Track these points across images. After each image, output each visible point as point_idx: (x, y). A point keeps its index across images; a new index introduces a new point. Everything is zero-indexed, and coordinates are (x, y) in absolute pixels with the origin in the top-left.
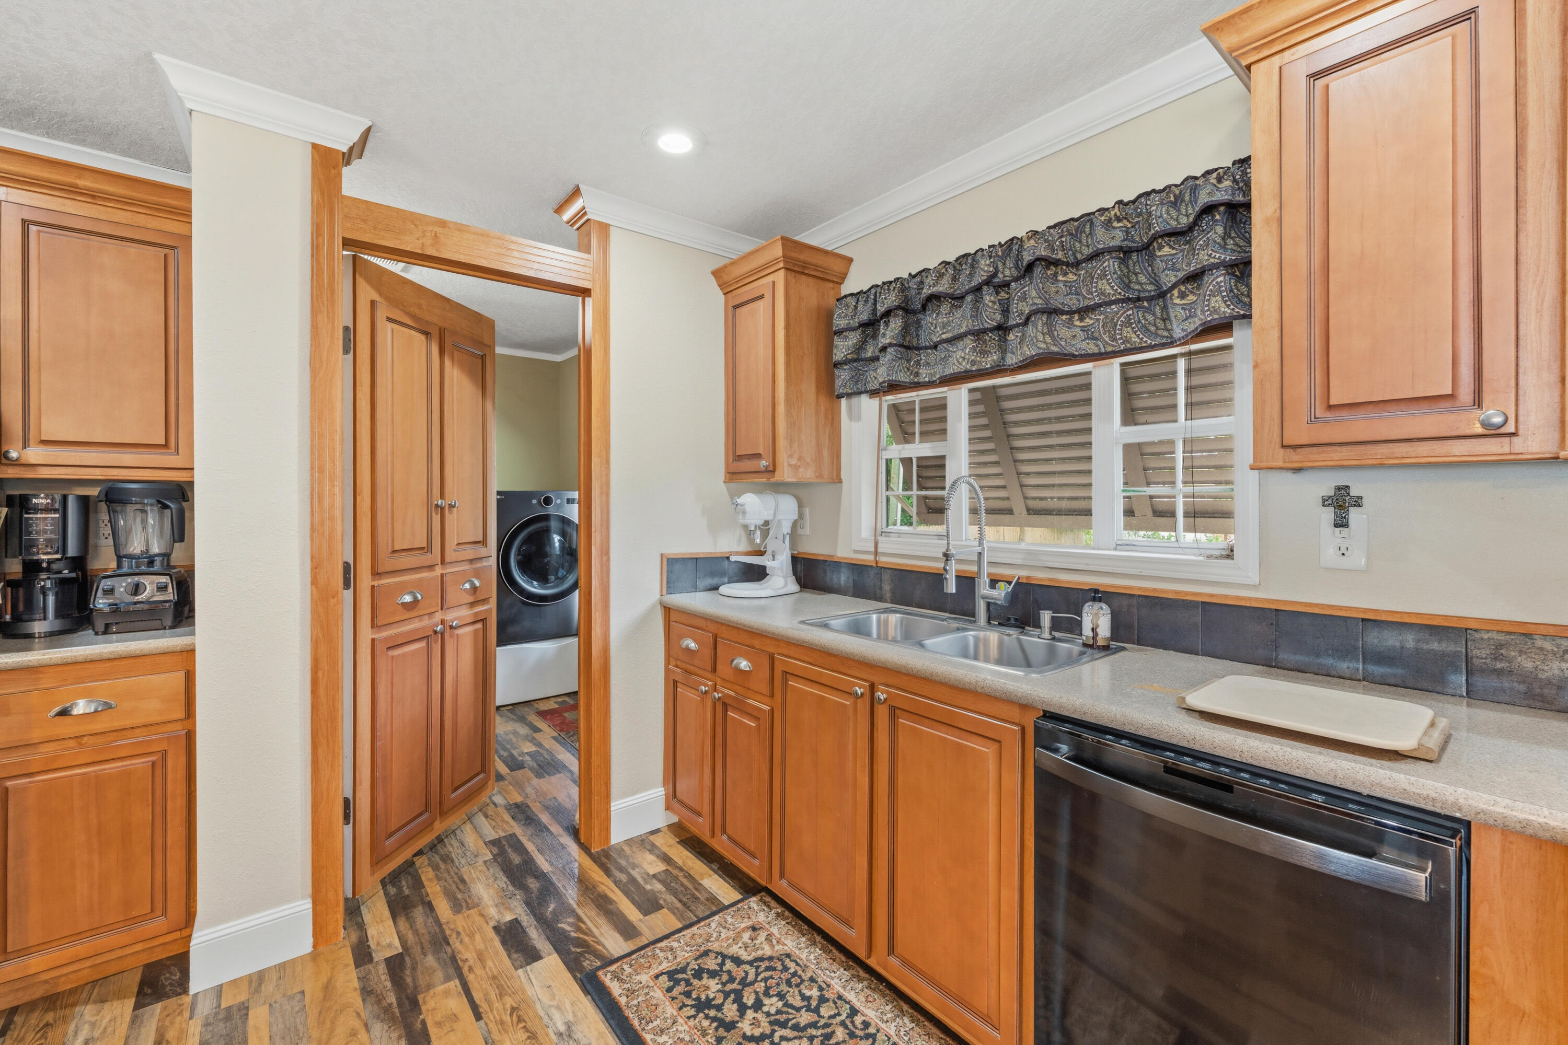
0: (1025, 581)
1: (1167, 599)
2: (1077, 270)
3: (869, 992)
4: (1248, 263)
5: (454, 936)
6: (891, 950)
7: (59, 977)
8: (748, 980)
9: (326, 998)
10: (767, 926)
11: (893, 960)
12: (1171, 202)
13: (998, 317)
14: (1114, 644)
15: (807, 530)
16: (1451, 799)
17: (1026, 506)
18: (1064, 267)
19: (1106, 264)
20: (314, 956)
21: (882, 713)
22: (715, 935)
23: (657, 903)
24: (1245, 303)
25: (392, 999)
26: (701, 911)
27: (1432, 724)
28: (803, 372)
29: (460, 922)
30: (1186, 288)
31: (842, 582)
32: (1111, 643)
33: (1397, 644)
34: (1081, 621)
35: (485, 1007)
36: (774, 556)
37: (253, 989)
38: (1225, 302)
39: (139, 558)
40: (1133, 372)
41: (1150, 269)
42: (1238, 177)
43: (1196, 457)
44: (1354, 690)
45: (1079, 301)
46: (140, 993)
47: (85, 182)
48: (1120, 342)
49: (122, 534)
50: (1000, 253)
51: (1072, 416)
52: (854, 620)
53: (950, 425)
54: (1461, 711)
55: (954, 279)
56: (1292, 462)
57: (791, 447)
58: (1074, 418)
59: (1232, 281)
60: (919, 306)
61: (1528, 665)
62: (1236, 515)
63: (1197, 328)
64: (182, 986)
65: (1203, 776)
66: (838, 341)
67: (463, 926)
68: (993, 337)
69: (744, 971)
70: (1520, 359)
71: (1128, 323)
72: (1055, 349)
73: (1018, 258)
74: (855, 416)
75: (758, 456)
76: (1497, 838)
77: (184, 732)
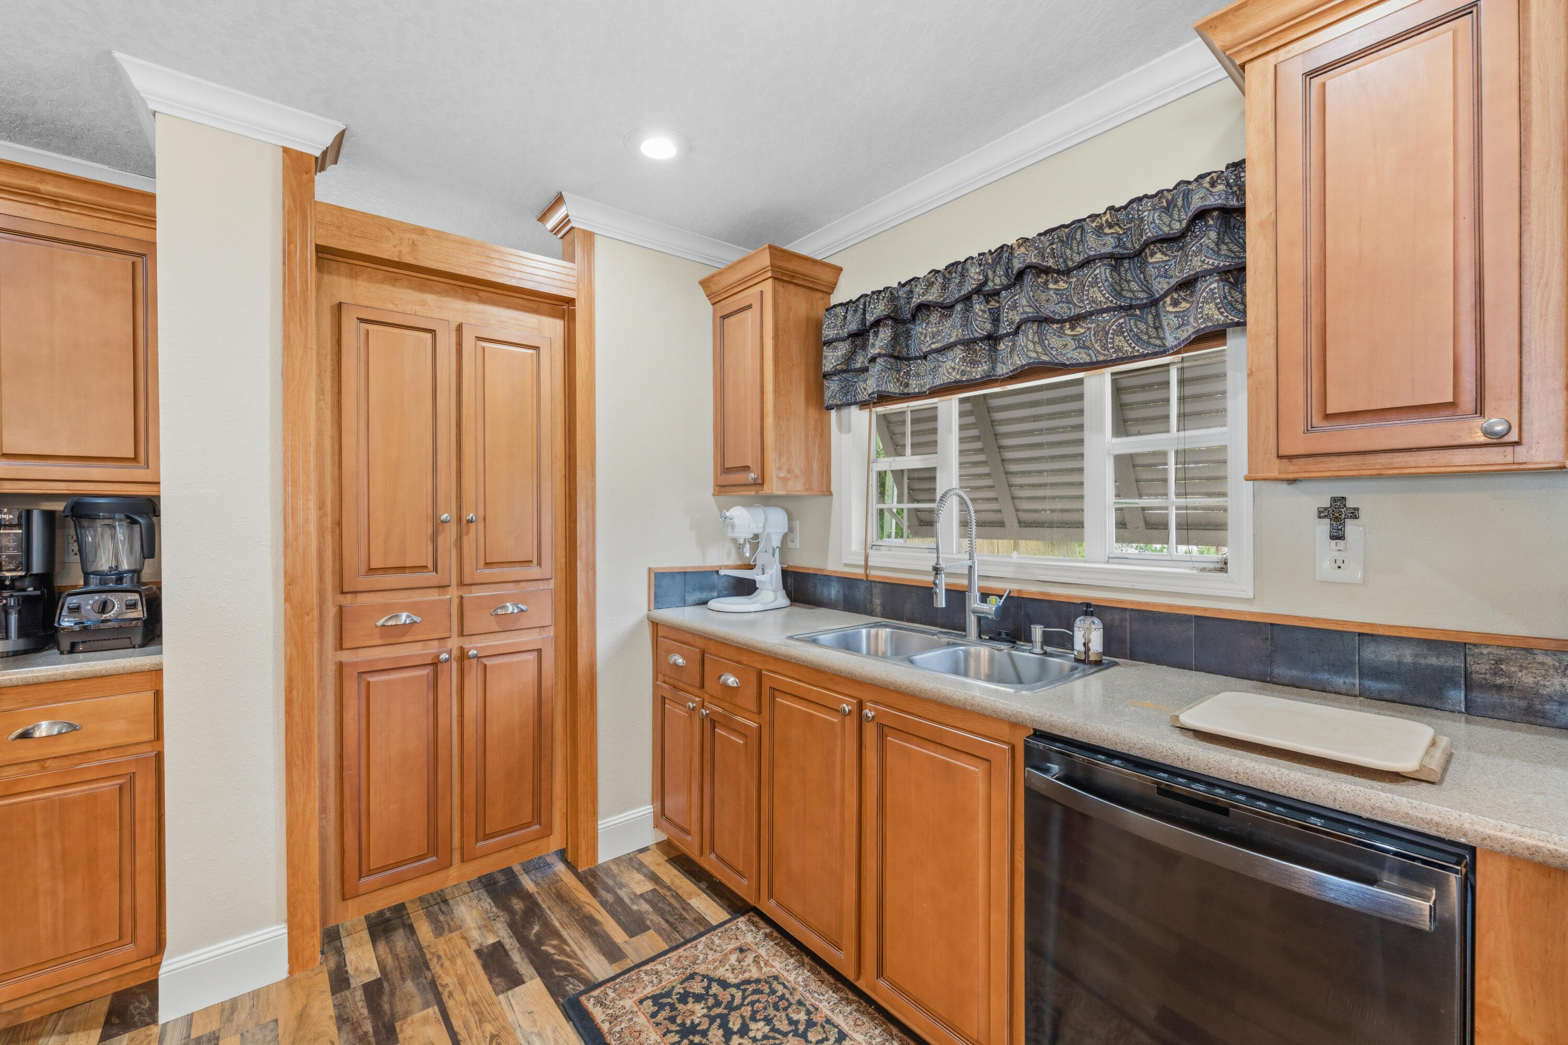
0: (1016, 595)
1: (1160, 613)
2: (1068, 278)
3: (857, 1015)
4: (1242, 269)
5: (435, 960)
6: (880, 973)
7: (23, 1007)
8: (735, 1004)
9: (299, 1027)
10: (755, 947)
11: (882, 983)
12: (1163, 207)
13: (988, 326)
14: (1106, 659)
15: (797, 544)
16: (1456, 824)
17: (1018, 518)
18: (1055, 275)
19: (1098, 271)
20: (290, 982)
21: (870, 732)
22: (701, 957)
23: (643, 922)
24: (1239, 311)
25: (368, 1027)
26: (688, 933)
27: (1433, 744)
28: (791, 383)
29: (441, 946)
30: (1179, 296)
31: (833, 597)
32: (1104, 658)
33: (1395, 659)
34: (1073, 636)
35: (463, 1035)
36: (763, 570)
37: (225, 1017)
38: (1219, 309)
39: (107, 575)
40: (1126, 383)
41: (1142, 276)
42: (1231, 181)
43: (1188, 468)
44: (1351, 707)
45: (1070, 309)
46: (108, 1023)
47: (47, 187)
48: (1111, 351)
49: (89, 549)
50: (990, 261)
51: (1063, 427)
52: (843, 635)
53: (940, 437)
54: (1459, 728)
55: (944, 287)
56: (1288, 473)
57: (780, 459)
58: (1064, 429)
59: (1226, 288)
60: (909, 316)
61: (1528, 680)
62: (1230, 527)
63: (1190, 336)
64: (151, 1016)
65: (1198, 798)
66: (827, 352)
67: (445, 950)
68: (983, 347)
69: (731, 995)
70: (1524, 365)
71: (1120, 331)
72: (1045, 358)
73: (1009, 267)
74: (845, 428)
75: (746, 468)
76: (1503, 866)
77: (153, 754)
